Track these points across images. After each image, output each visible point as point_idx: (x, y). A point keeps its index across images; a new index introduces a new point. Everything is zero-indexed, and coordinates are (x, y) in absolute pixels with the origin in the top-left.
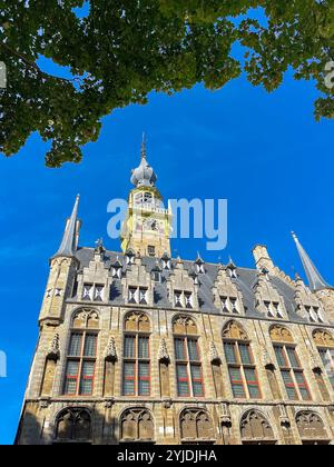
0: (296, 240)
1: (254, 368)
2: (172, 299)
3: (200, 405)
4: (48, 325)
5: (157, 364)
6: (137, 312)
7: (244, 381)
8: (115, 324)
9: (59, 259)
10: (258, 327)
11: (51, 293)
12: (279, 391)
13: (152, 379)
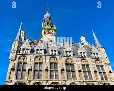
0: (93, 33)
1: (75, 71)
2: (50, 52)
3: (57, 82)
4: (12, 61)
5: (44, 71)
6: (39, 56)
7: (72, 75)
8: (32, 60)
9: (15, 42)
10: (77, 60)
11: (12, 52)
12: (82, 77)
13: (43, 75)
